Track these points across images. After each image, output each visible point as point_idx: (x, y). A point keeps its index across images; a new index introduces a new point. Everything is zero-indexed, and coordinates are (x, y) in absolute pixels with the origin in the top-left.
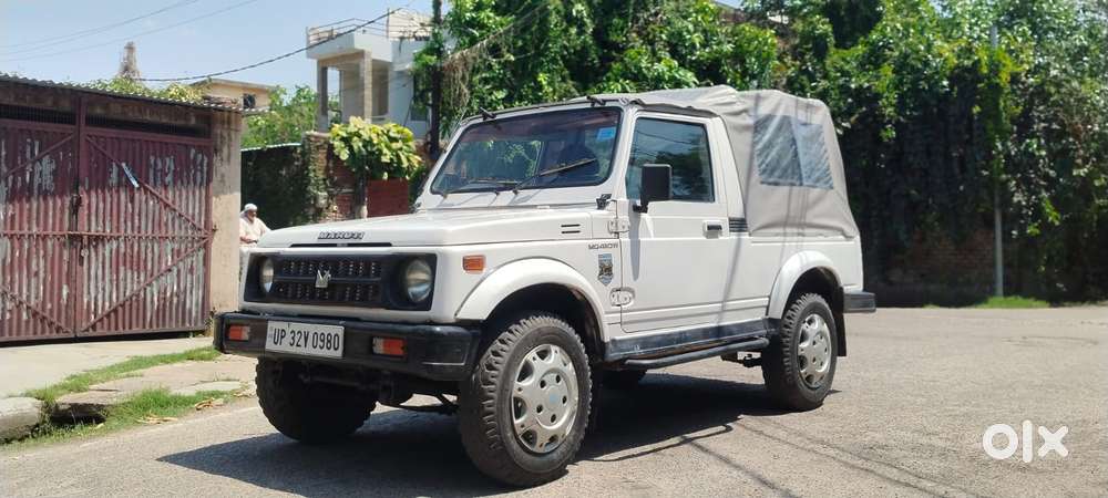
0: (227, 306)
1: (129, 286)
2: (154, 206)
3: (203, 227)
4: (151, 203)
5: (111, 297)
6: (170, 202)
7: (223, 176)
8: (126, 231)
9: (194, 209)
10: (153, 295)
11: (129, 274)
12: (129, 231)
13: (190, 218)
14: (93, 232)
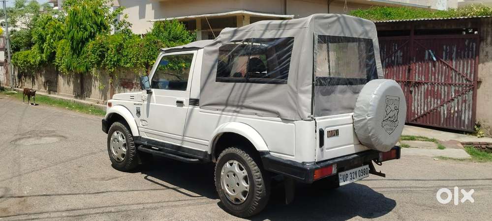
0: (488, 122)
1: (433, 105)
2: (445, 69)
3: (472, 80)
4: (444, 67)
5: (424, 109)
6: (454, 67)
7: (487, 52)
8: (431, 80)
9: (467, 70)
10: (444, 110)
11: (433, 100)
12: (433, 80)
13: (465, 75)
14: (417, 81)
